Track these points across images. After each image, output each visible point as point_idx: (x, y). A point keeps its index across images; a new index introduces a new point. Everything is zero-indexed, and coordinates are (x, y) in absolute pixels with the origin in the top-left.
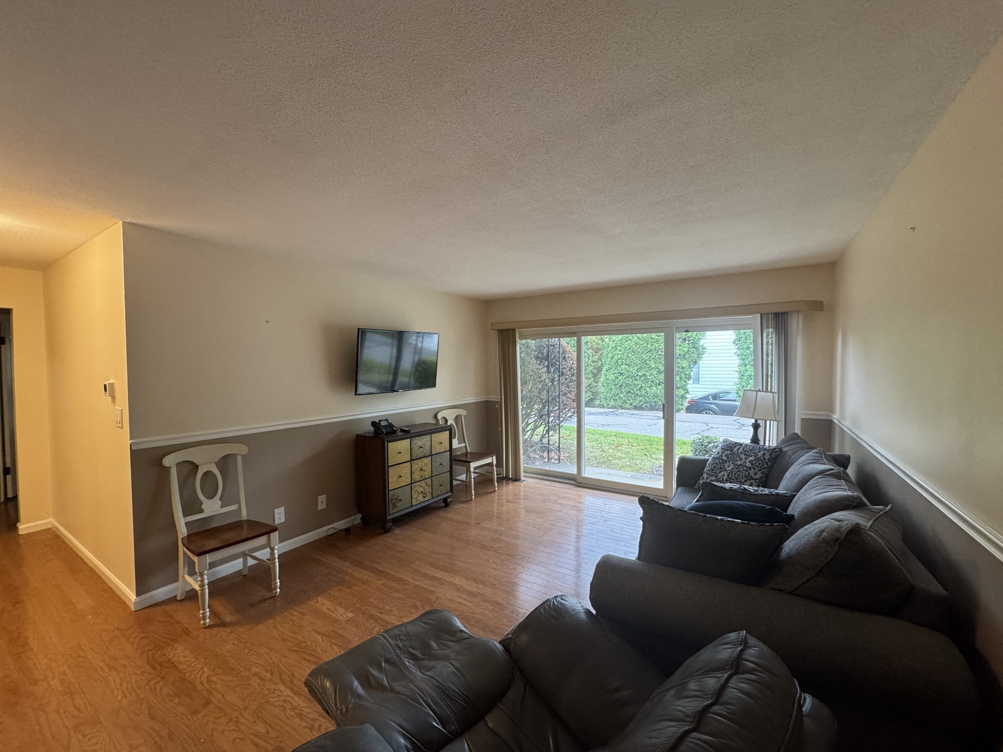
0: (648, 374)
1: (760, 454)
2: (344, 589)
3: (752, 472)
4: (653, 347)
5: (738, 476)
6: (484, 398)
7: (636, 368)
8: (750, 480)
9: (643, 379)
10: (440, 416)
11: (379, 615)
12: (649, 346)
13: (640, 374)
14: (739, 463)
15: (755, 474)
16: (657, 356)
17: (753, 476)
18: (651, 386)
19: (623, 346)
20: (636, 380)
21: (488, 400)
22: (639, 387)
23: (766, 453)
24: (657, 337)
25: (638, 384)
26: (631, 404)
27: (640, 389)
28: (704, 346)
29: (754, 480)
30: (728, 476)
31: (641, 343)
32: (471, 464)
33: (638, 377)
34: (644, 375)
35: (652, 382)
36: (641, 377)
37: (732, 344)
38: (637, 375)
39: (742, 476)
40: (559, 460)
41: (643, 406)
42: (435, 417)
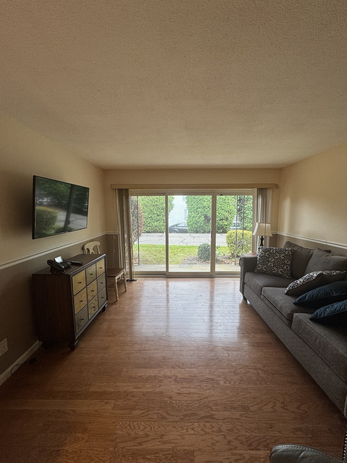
0: (153, 216)
1: (287, 253)
2: (80, 435)
3: (286, 261)
4: (155, 204)
5: (279, 264)
6: (105, 233)
7: (147, 214)
8: (286, 265)
9: (150, 219)
10: (86, 247)
11: (140, 447)
12: (153, 203)
13: (149, 216)
14: (276, 257)
15: (288, 262)
16: (157, 208)
17: (287, 263)
18: (154, 222)
19: (141, 203)
20: (147, 219)
21: (107, 234)
22: (149, 222)
23: (289, 252)
24: (156, 199)
25: (148, 221)
26: (145, 231)
27: (149, 223)
28: (174, 204)
29: (288, 265)
30: (274, 264)
31: (150, 202)
32: (116, 277)
33: (148, 218)
34: (151, 217)
35: (155, 220)
36: (149, 218)
37: (185, 203)
38: (148, 217)
39: (281, 264)
40: (139, 263)
41: (151, 231)
42: (83, 248)
